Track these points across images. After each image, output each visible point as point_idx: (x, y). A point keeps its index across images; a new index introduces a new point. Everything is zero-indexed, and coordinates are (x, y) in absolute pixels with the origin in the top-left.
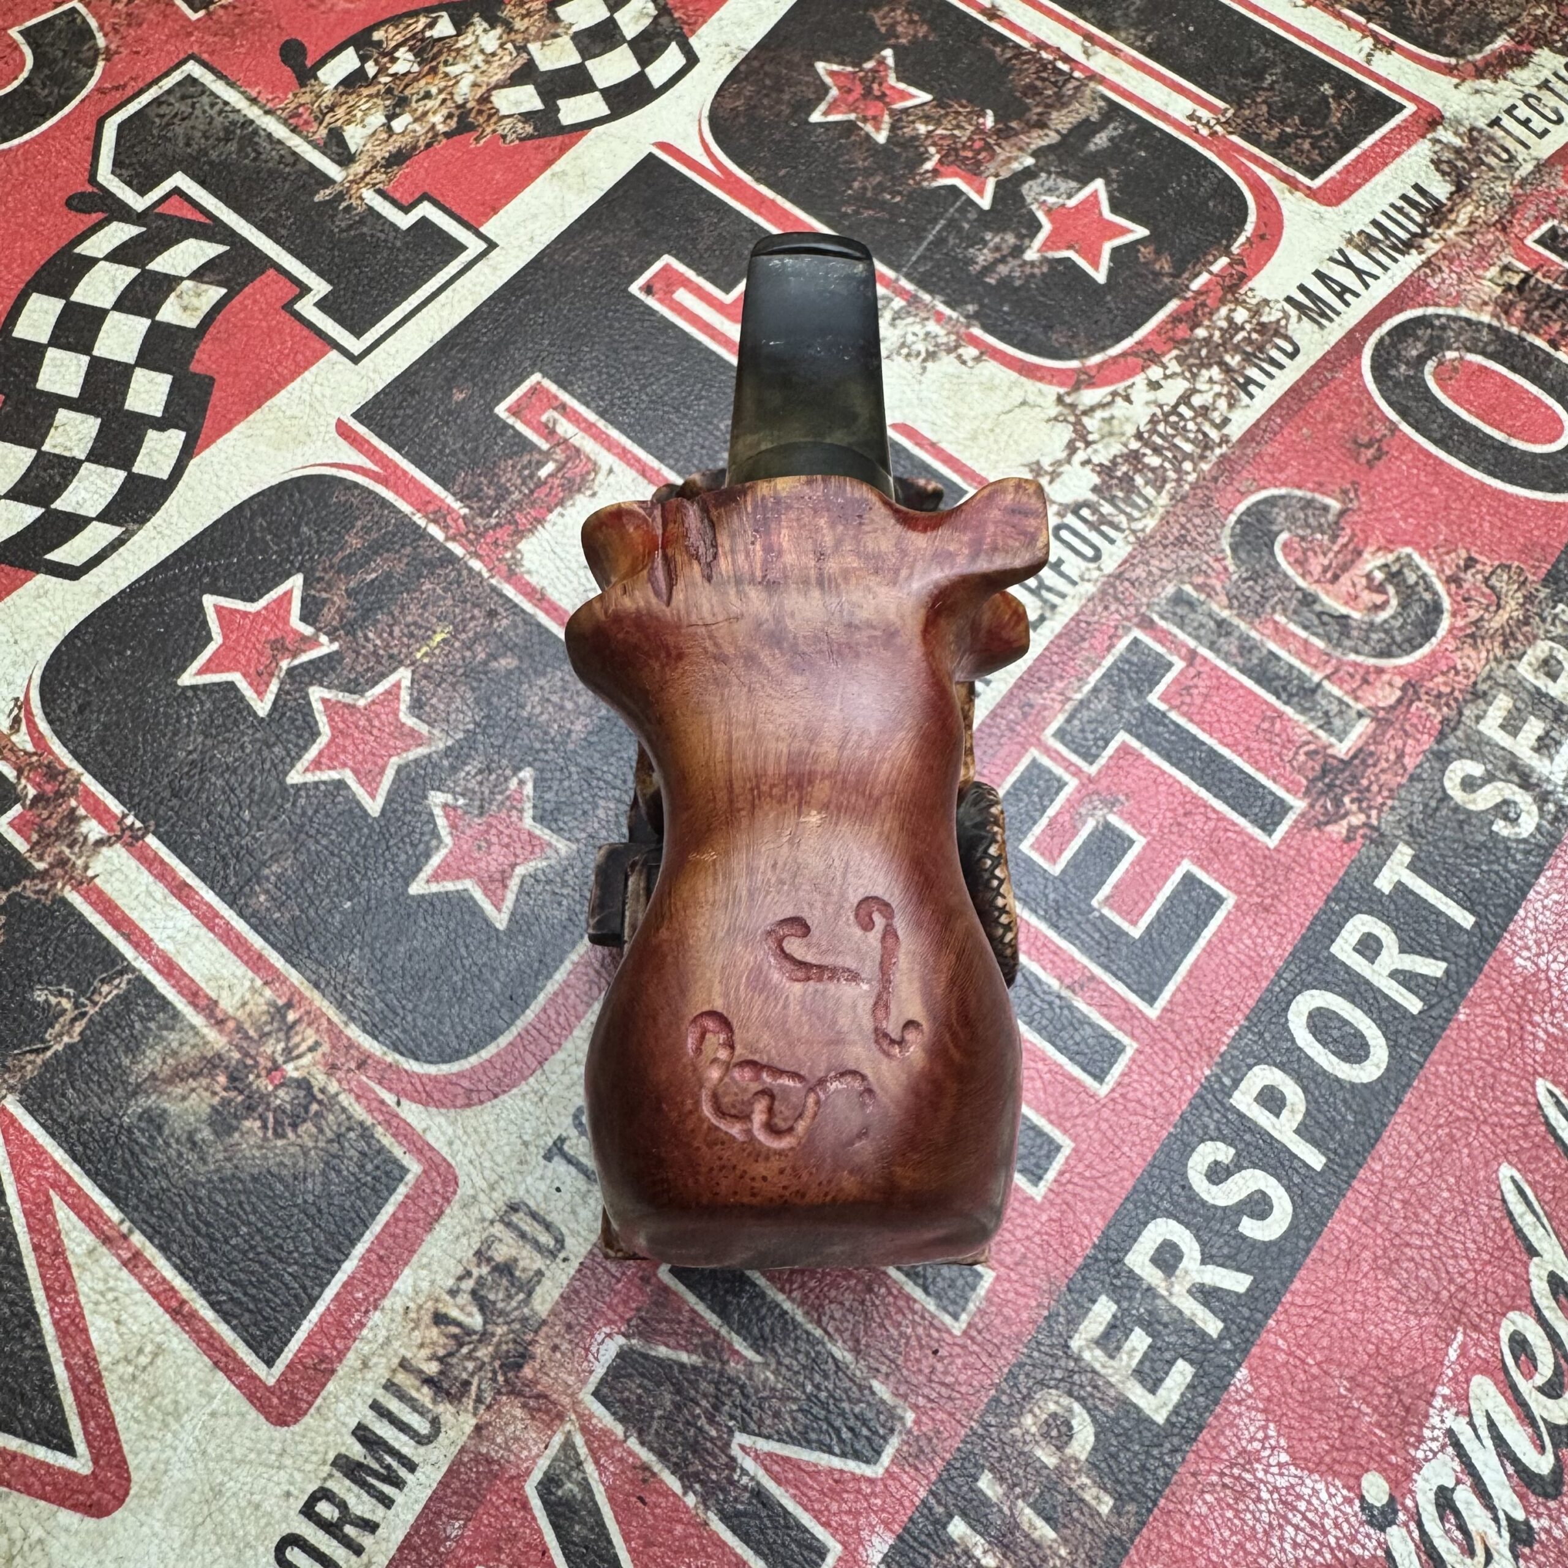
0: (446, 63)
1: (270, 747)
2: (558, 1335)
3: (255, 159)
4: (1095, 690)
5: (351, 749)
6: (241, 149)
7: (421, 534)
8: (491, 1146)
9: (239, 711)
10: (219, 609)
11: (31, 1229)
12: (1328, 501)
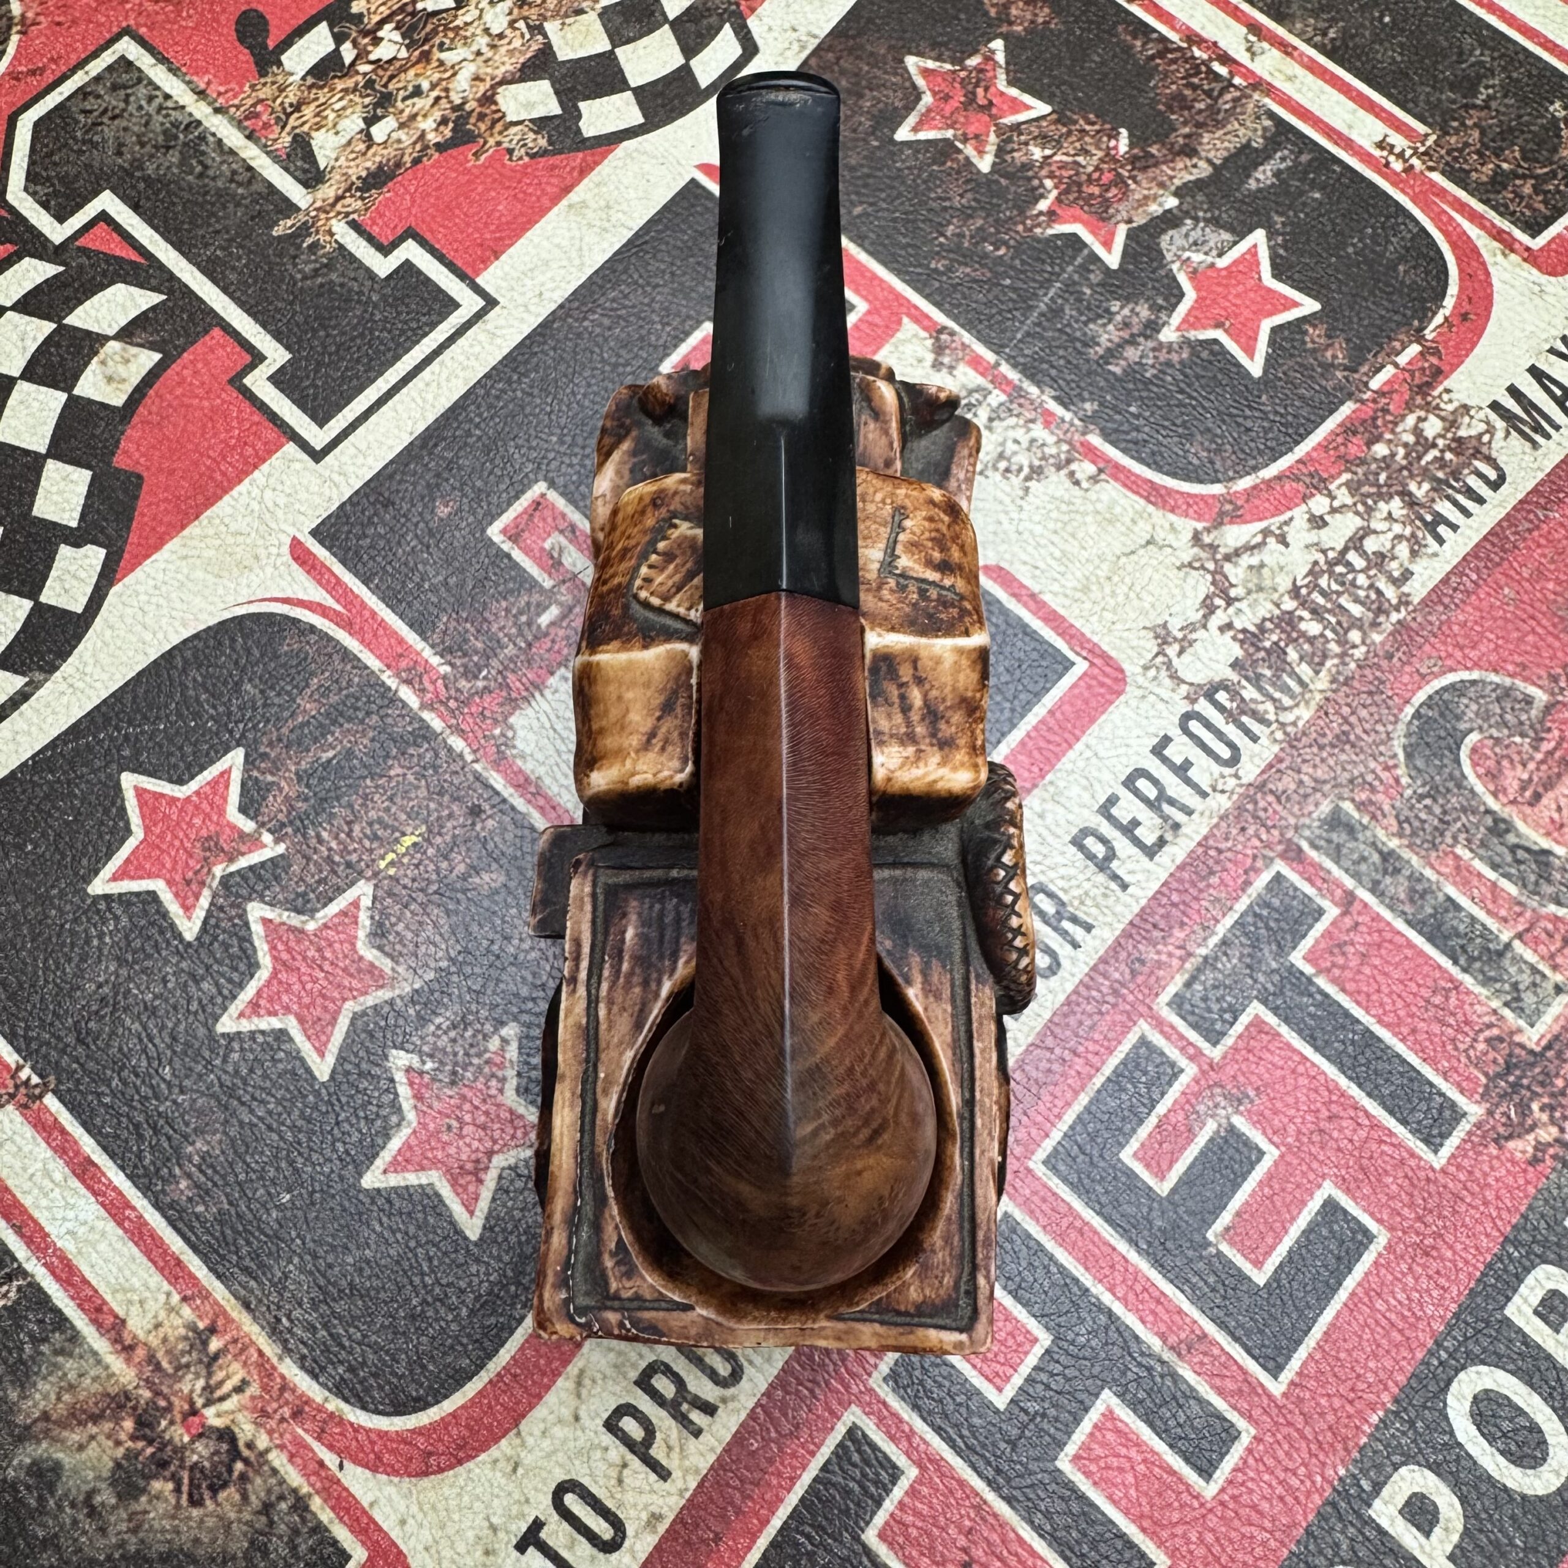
0: (441, 47)
1: (197, 982)
3: (201, 175)
4: (1224, 943)
5: (296, 987)
6: (184, 161)
7: (392, 699)
8: (450, 1530)
9: (162, 932)
10: (140, 792)
12: (1532, 690)
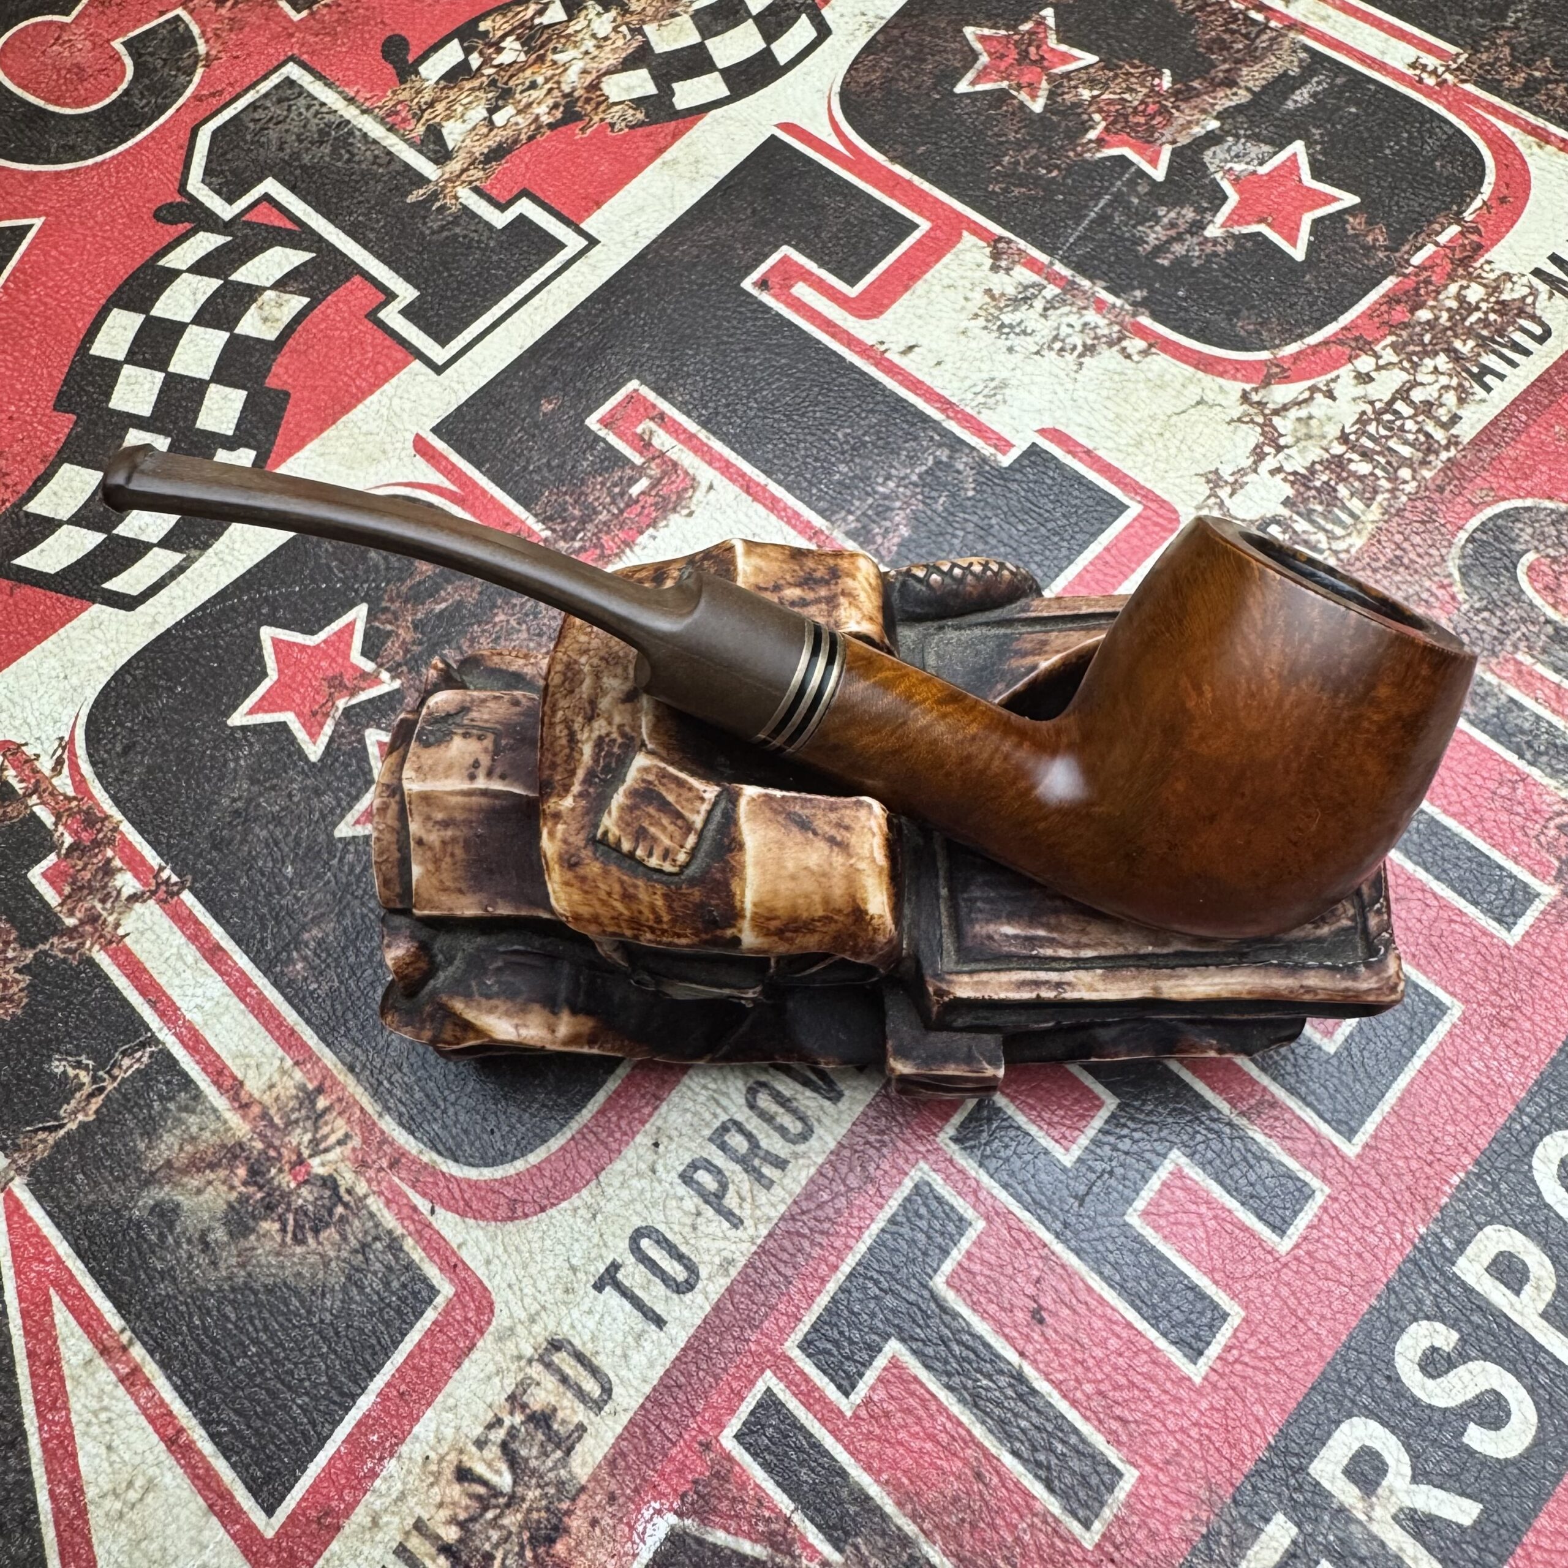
0: (555, 50)
1: (319, 795)
2: (599, 1506)
3: (348, 161)
6: (335, 150)
8: (532, 1270)
9: (290, 755)
10: (276, 642)
11: (27, 1333)
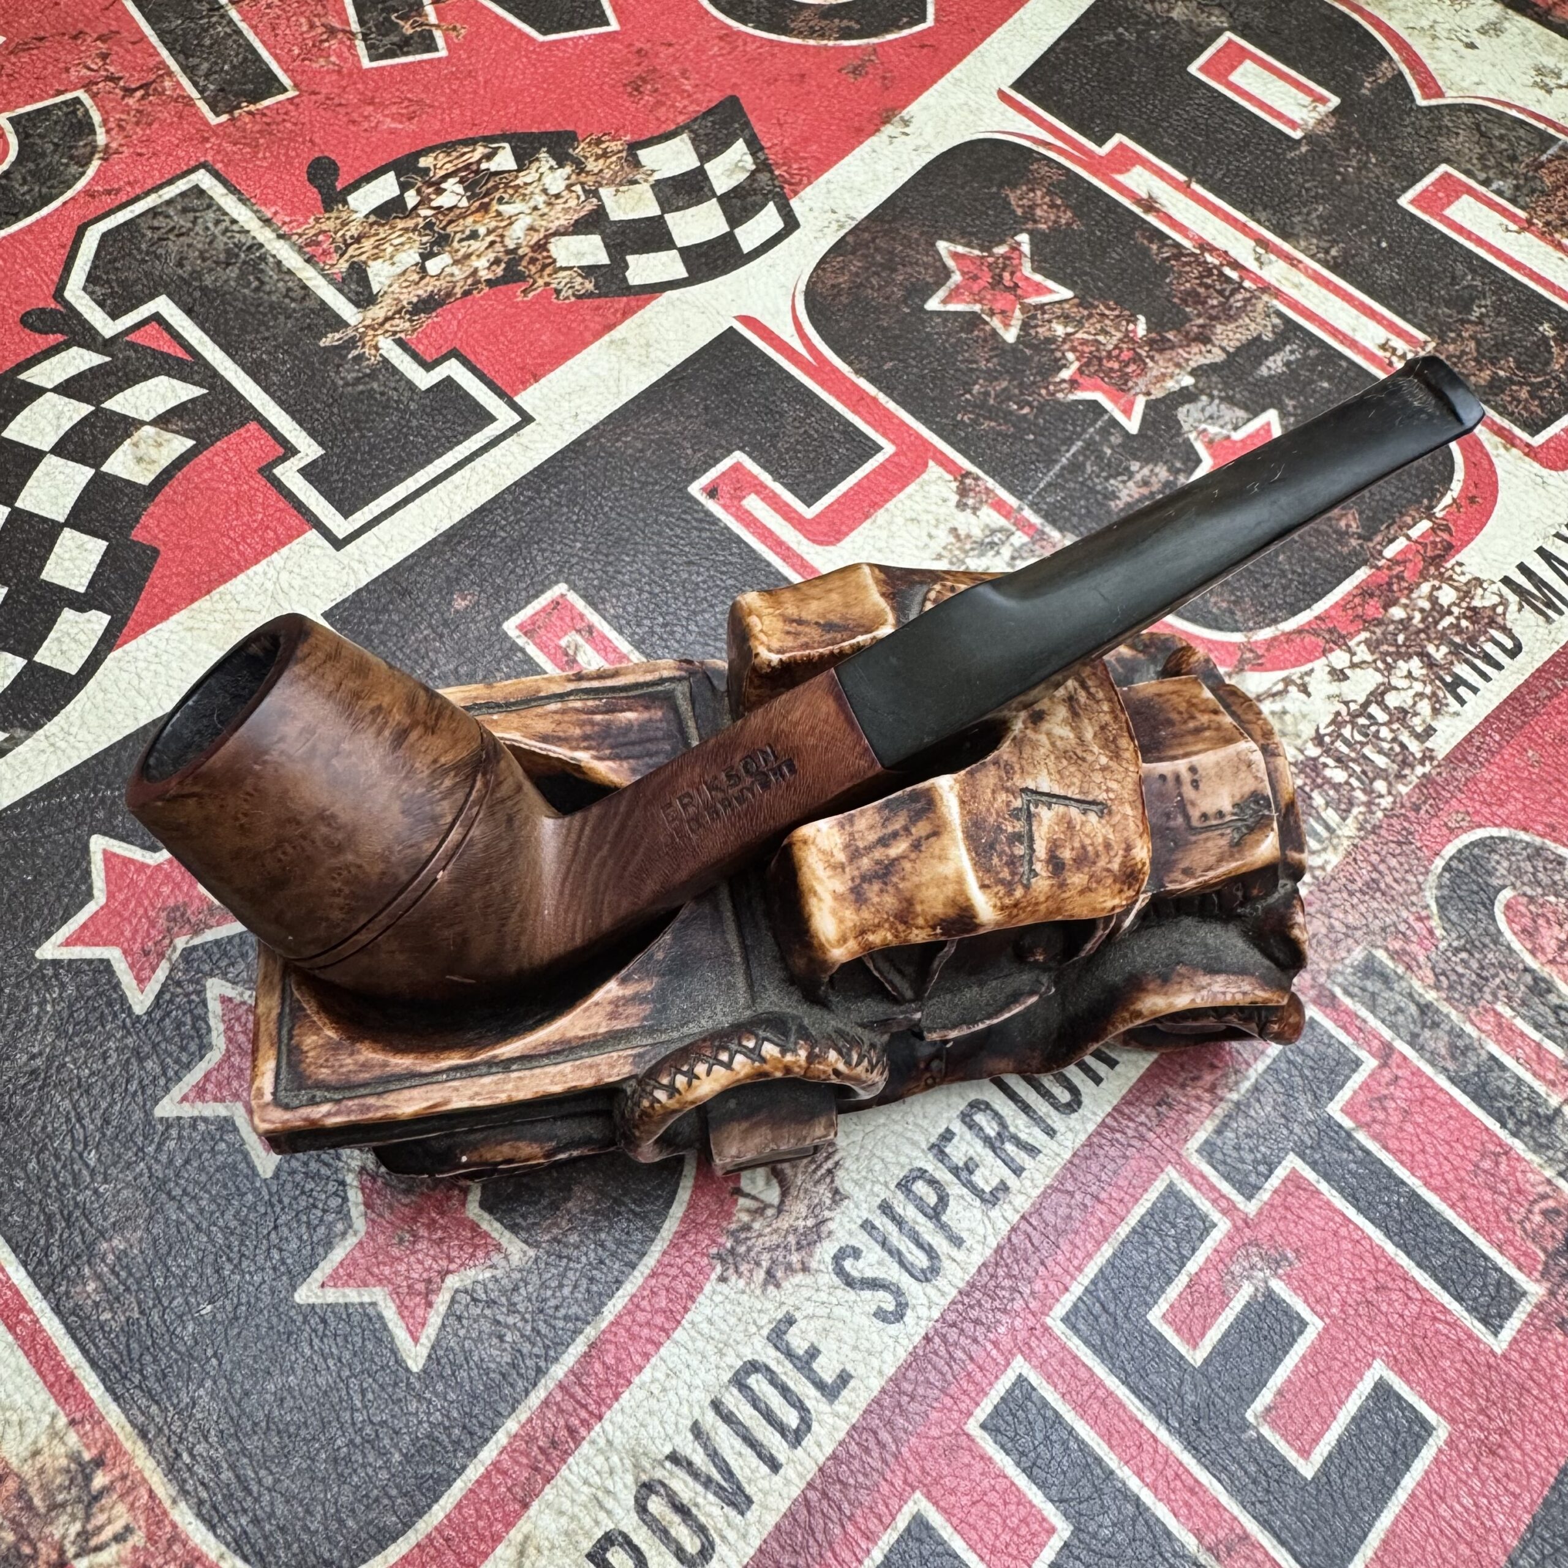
0: (500, 200)
1: (141, 1060)
3: (257, 290)
4: (1256, 1089)
6: (242, 276)
9: (110, 1004)
10: (109, 857)
12: (1563, 851)
